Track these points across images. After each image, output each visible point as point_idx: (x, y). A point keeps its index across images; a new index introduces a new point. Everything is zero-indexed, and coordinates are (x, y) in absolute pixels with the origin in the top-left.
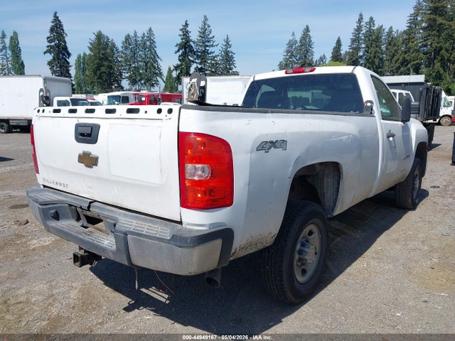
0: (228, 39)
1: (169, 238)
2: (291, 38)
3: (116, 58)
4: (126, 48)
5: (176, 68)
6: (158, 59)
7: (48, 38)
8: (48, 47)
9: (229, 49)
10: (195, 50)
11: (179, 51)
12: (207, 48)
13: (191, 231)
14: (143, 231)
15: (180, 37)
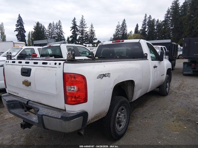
0: (92, 25)
1: (60, 117)
2: (118, 24)
3: (45, 33)
4: (49, 29)
5: (71, 37)
6: (63, 33)
7: (16, 25)
8: (16, 28)
9: (92, 29)
10: (79, 30)
11: (72, 30)
12: (84, 29)
13: (69, 114)
14: (49, 114)
15: (72, 24)
